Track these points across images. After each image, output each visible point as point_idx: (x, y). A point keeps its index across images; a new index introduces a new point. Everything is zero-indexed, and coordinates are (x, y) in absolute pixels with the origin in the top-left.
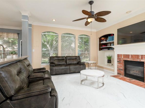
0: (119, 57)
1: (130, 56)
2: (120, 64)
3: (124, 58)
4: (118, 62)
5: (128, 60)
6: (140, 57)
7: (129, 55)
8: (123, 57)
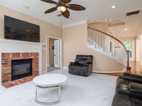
0: (4, 57)
1: (21, 54)
2: (6, 66)
3: (13, 57)
4: (2, 64)
5: (19, 58)
6: (30, 55)
7: (19, 53)
8: (11, 56)
